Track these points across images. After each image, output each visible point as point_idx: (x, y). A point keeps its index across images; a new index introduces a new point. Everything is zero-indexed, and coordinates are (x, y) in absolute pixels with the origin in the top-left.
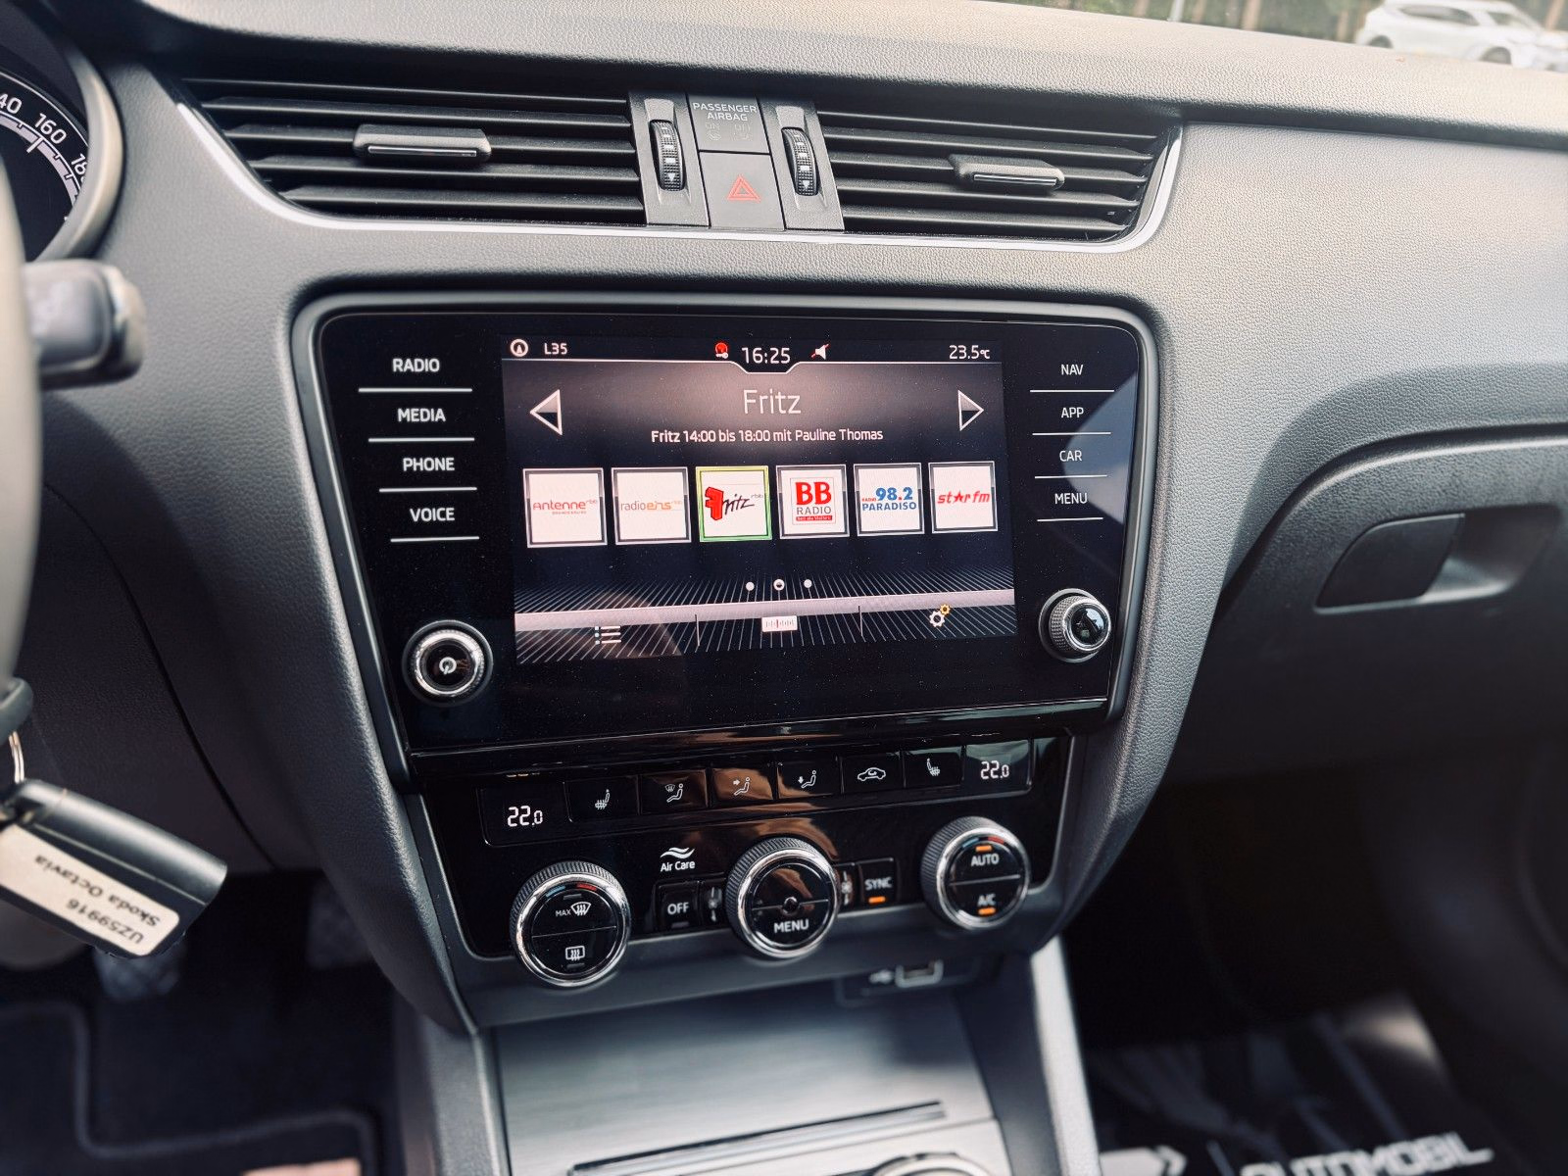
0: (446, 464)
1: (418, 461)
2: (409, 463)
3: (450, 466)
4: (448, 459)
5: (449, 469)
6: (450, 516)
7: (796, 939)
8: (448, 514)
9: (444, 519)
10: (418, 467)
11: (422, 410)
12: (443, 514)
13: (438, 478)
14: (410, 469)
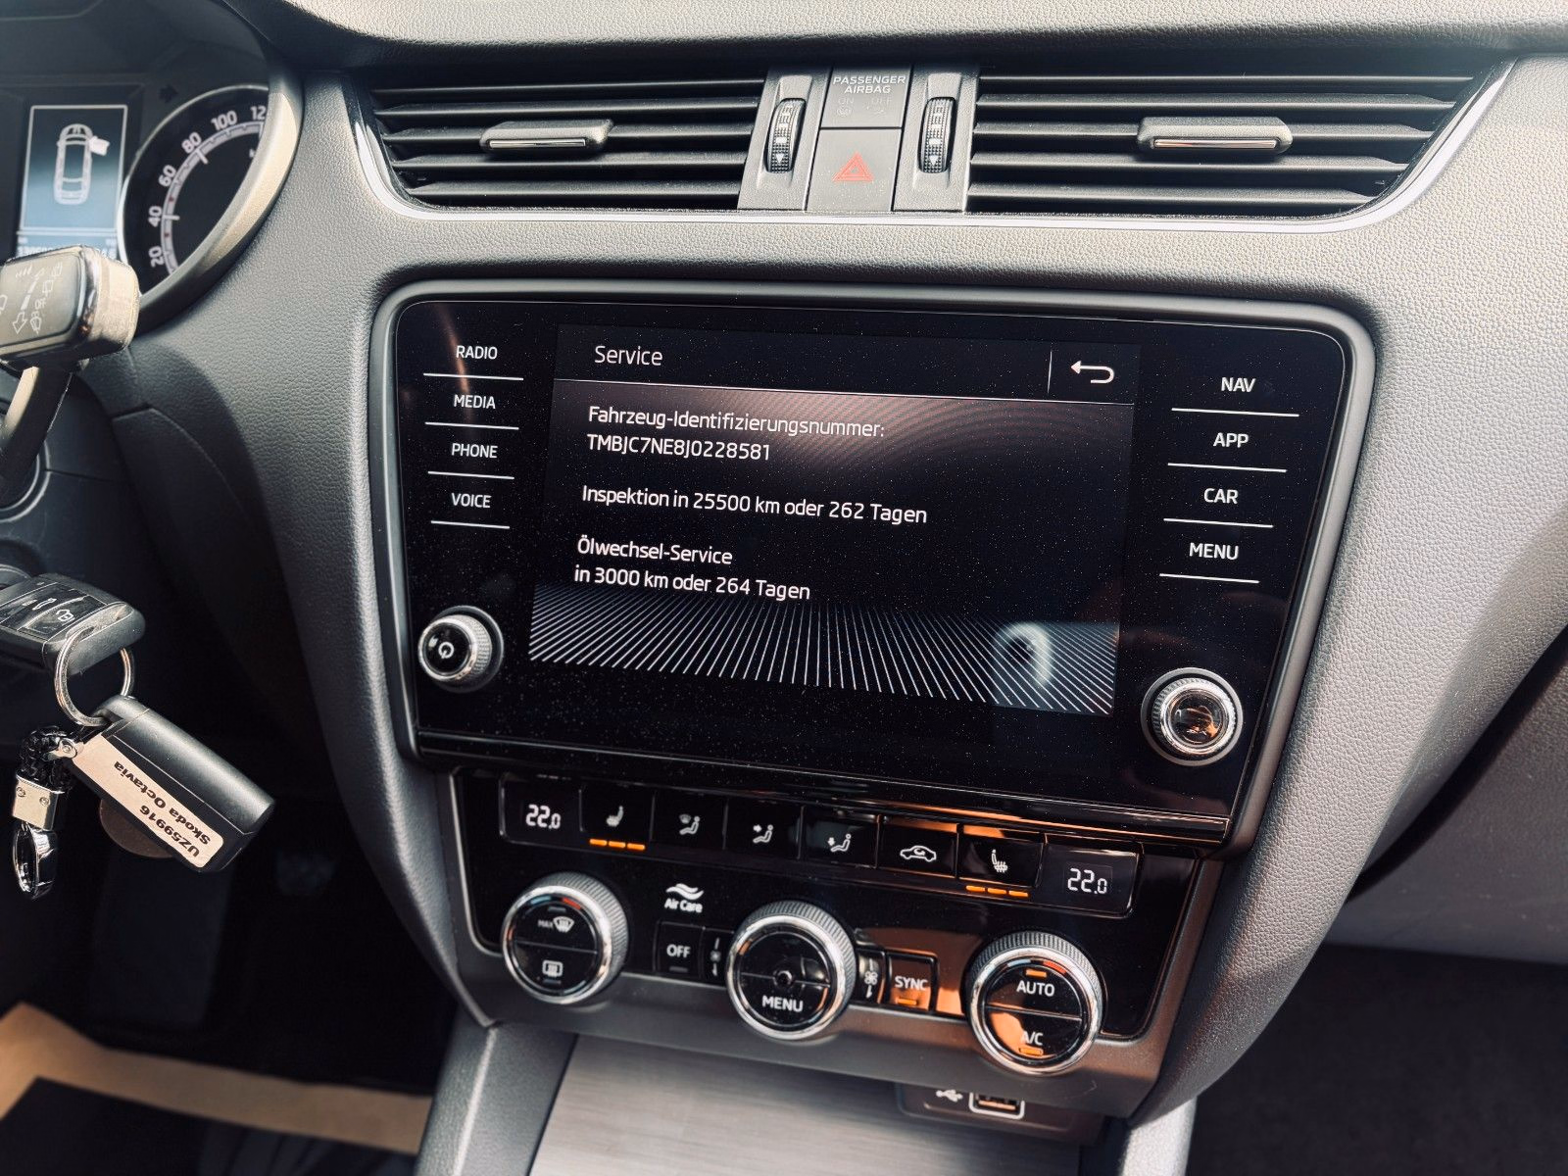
0: (489, 452)
1: (465, 447)
2: (457, 448)
3: (493, 454)
4: (492, 447)
5: (491, 456)
6: (487, 504)
7: (785, 1020)
8: (485, 501)
9: (480, 506)
10: (465, 452)
11: (476, 397)
12: (480, 501)
13: (482, 464)
14: (457, 453)
